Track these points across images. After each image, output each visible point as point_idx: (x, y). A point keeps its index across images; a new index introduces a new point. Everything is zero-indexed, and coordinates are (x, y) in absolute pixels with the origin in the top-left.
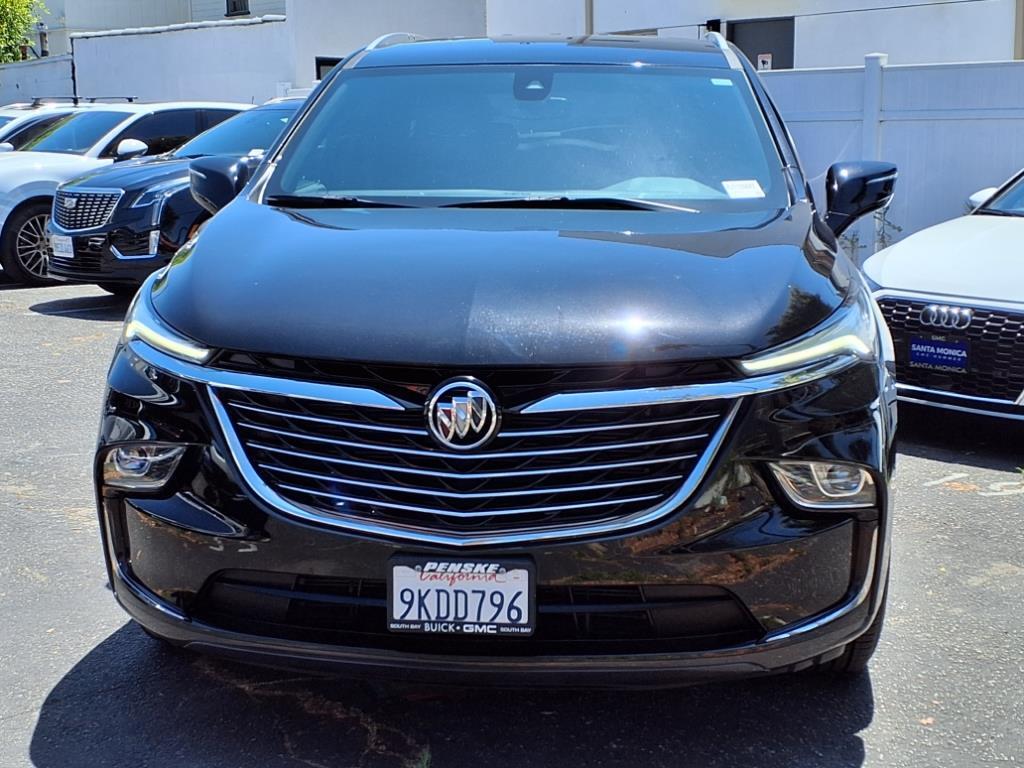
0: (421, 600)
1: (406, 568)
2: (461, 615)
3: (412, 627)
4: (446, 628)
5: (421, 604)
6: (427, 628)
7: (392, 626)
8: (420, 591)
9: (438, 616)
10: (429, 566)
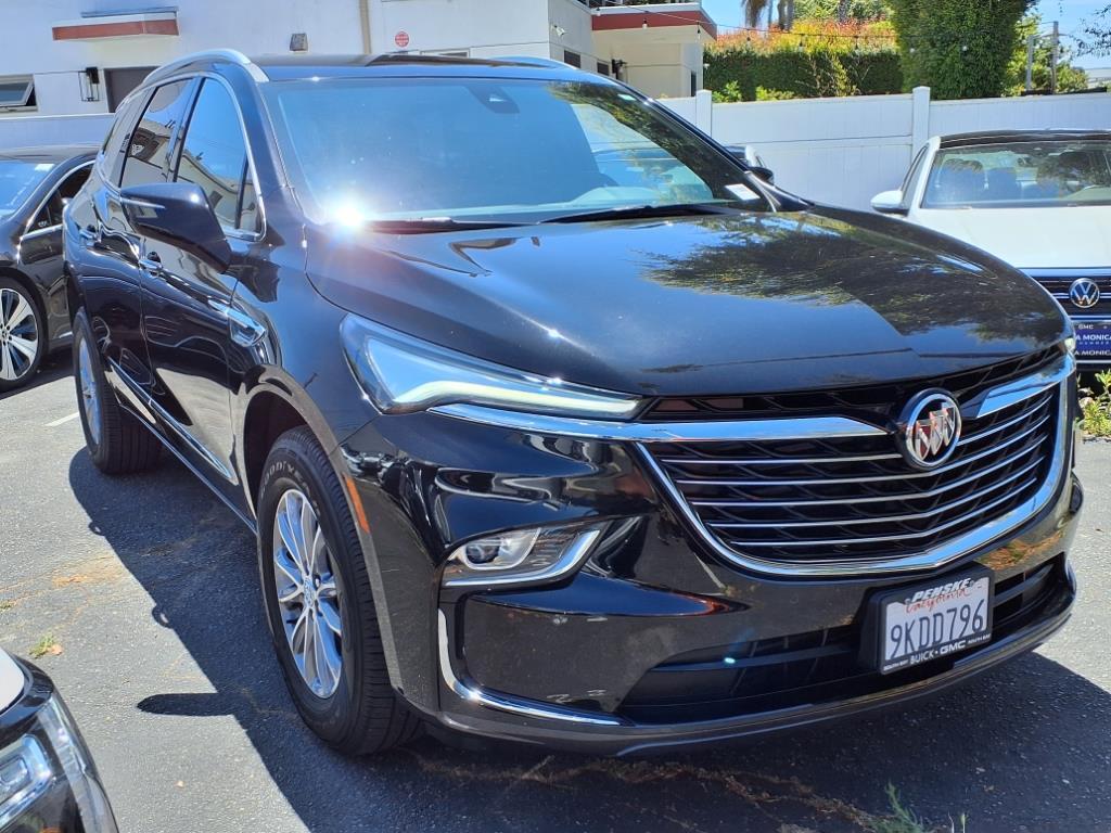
0: (908, 632)
1: (896, 604)
2: (937, 639)
3: (902, 663)
4: (927, 655)
5: (908, 638)
6: (914, 660)
7: (886, 668)
8: (906, 624)
9: (921, 646)
10: (918, 595)
